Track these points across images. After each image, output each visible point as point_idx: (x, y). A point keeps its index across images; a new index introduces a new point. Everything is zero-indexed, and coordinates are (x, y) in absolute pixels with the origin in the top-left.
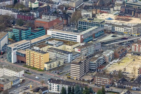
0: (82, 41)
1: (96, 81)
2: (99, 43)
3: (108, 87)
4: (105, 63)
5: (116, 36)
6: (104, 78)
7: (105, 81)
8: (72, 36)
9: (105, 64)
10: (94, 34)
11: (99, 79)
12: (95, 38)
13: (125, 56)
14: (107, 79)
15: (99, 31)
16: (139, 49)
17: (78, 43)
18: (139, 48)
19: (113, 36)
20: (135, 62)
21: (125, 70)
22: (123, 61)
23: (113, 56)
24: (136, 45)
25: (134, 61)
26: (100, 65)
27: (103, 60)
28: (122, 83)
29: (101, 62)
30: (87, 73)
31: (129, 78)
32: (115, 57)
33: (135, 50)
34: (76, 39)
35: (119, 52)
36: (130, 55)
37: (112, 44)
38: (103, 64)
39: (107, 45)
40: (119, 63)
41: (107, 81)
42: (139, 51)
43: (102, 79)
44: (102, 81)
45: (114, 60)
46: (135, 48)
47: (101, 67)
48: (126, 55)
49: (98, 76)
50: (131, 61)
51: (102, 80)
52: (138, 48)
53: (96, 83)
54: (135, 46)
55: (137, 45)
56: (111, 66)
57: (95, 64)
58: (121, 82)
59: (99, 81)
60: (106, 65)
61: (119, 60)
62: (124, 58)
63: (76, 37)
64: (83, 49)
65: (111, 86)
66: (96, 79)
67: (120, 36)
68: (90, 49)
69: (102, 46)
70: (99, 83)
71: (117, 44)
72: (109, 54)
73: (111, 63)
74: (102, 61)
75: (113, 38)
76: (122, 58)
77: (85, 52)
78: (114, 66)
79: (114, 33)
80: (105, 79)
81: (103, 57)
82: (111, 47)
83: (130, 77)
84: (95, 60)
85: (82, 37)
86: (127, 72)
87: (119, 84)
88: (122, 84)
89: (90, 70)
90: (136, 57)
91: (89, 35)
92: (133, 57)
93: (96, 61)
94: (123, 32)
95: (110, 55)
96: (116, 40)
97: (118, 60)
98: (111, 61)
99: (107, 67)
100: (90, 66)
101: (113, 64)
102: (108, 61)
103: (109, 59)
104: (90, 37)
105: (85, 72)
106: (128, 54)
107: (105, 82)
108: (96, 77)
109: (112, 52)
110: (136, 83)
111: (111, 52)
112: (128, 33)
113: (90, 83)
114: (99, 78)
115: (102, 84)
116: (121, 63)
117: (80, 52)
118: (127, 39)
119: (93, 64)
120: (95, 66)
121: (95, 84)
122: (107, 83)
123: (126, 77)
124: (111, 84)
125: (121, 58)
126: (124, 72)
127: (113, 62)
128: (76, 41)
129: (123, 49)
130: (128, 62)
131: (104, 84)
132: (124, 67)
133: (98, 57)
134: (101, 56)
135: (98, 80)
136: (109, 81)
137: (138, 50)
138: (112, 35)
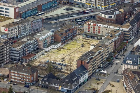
0: (18, 15)
1: (13, 77)
2: (40, 20)
3: (27, 86)
4: (38, 49)
5: (73, 9)
6: (23, 73)
7: (24, 77)
8: (3, 8)
9: (37, 51)
10: (41, 5)
11: (16, 75)
12: (42, 11)
13: (72, 39)
14: (28, 75)
15: (50, 2)
16: (94, 30)
17: (11, 18)
18: (94, 28)
19: (67, 9)
20: (83, 49)
21: (63, 61)
22: (66, 48)
23: (52, 39)
24: (90, 23)
25: (83, 47)
26: (29, 53)
27: (34, 45)
28: (48, 81)
29: (29, 48)
30: (5, 64)
31: (64, 72)
32: (54, 40)
33: (89, 31)
34: (8, 13)
35: (62, 34)
36: (81, 37)
37: (60, 20)
39: (53, 22)
40: (59, 49)
41: (28, 77)
42: (94, 32)
43: (21, 74)
44: (20, 77)
45: (53, 46)
46: (89, 28)
47: (29, 56)
48: (75, 38)
49: (15, 70)
50: (78, 47)
51: (20, 76)
52: (93, 29)
53: (13, 80)
54: (89, 25)
55: (92, 24)
56: (45, 54)
57: (18, 51)
58: (46, 79)
59: (16, 78)
60: (37, 53)
61: (61, 45)
63: (9, 9)
64: (11, 28)
65: (33, 85)
66: (13, 74)
67: (77, 9)
68: (23, 28)
69: (44, 23)
70: (16, 81)
71: (69, 20)
72: (44, 37)
73: (47, 49)
74: (32, 47)
75: (66, 11)
76: (67, 43)
77: (13, 33)
78: (50, 54)
79: (73, 3)
80: (24, 74)
81: (34, 41)
83: (66, 71)
84: (19, 46)
85: (17, 10)
86: (65, 64)
87: (43, 82)
88: (47, 83)
89: (12, 60)
90: (88, 41)
91: (31, 8)
92: (85, 40)
93: (21, 46)
94: (85, 2)
95: (46, 39)
97: (59, 45)
98: (48, 46)
99: (37, 55)
100: (12, 54)
102: (41, 46)
103: (45, 44)
104: (33, 11)
105: (3, 62)
106: (78, 36)
107: (24, 79)
108: (13, 71)
110: (66, 83)
111: (48, 34)
112: (92, 4)
113: (4, 79)
114: (16, 72)
115: (20, 82)
116: (62, 49)
117: (7, 32)
119: (16, 51)
120: (18, 54)
121: (11, 81)
122: (28, 80)
123: (60, 72)
124: (32, 81)
125: (65, 43)
126: (60, 64)
127: (50, 48)
128: (8, 16)
129: (69, 30)
130: (74, 48)
131: (23, 81)
132: (64, 57)
133: (26, 40)
134: (30, 40)
136: (29, 78)
137: (93, 31)
138: (66, 7)
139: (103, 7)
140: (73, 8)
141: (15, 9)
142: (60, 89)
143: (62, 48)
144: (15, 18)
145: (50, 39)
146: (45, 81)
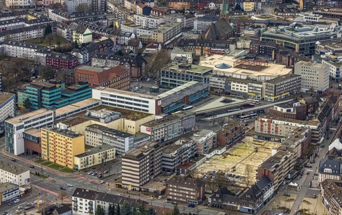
0: (160, 110)
1: (171, 193)
2: (192, 116)
3: (193, 206)
4: (196, 155)
5: (232, 101)
6: (185, 188)
7: (187, 193)
8: (140, 101)
9: (196, 158)
10: (187, 96)
11: (175, 190)
12: (189, 105)
13: (240, 141)
14: (192, 190)
15: (199, 91)
16: (269, 129)
17: (152, 114)
18: (269, 125)
19: (224, 101)
20: (257, 154)
21: (234, 171)
22: (234, 153)
23: (214, 142)
24: (263, 119)
25: (257, 151)
26: (186, 161)
27: (192, 149)
28: (220, 197)
29: (186, 154)
30: (156, 176)
31: (238, 186)
32: (217, 143)
33: (262, 129)
34: (147, 107)
35: (227, 134)
36: (251, 139)
37: (218, 116)
38: (192, 158)
39: (209, 119)
40: (225, 155)
41: (192, 193)
42: (269, 132)
43: (182, 190)
44: (181, 193)
45: (216, 151)
46: (262, 126)
47: (186, 165)
48: (243, 140)
49: (173, 184)
50: (251, 152)
51: (181, 191)
52: (267, 127)
53: (171, 197)
54: (262, 122)
55: (266, 120)
56: (207, 162)
57: (172, 158)
58: (218, 196)
59: (175, 194)
60: (197, 160)
61: (227, 150)
62: (238, 144)
63: (147, 102)
64: (155, 128)
65: (200, 204)
66: (171, 190)
67: (238, 101)
68: (171, 127)
69: (197, 121)
70: (175, 198)
71: (229, 116)
72: (204, 139)
73: (208, 156)
74: (189, 153)
75: (223, 104)
76: (234, 146)
77: (158, 135)
78: (214, 162)
79: (229, 94)
80: (187, 189)
81: (191, 144)
82: (216, 123)
83: (241, 185)
84: (174, 150)
85: (160, 103)
86: (237, 175)
87: (215, 200)
88: (220, 201)
89: (164, 170)
90: (262, 144)
91: (176, 99)
92: (257, 143)
93: (176, 152)
94: (247, 91)
95: (207, 141)
96: (231, 108)
97: (224, 150)
98: (210, 152)
99: (197, 164)
100: (163, 162)
101: (214, 157)
102: (202, 152)
103: (205, 148)
104: (177, 103)
105: (153, 174)
106: (247, 138)
107: (187, 196)
108: (171, 186)
109: (211, 134)
110: (248, 199)
111: (209, 135)
112: (257, 94)
113: (158, 197)
114: (175, 187)
115: (181, 199)
116: (229, 156)
117: (149, 133)
118: (253, 106)
119: (169, 158)
120: (172, 162)
121: (169, 200)
122: (192, 197)
123: (232, 185)
124: (199, 199)
125: (230, 146)
126: (230, 175)
127: (213, 154)
128: (147, 111)
129: (236, 129)
130: (245, 154)
131: (186, 199)
132: (234, 165)
133: (181, 143)
134: (187, 142)
135: (173, 192)
136: (194, 194)
137: (267, 130)
138: (222, 98)
139: (273, 98)
140: (233, 99)
141: (157, 101)
142: (239, 209)
143: (229, 154)
144: (157, 114)
145: (211, 141)
146: (217, 198)
